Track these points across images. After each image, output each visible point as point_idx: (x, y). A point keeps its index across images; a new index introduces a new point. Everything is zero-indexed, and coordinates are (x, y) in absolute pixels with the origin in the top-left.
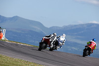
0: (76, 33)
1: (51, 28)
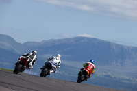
1: (25, 44)
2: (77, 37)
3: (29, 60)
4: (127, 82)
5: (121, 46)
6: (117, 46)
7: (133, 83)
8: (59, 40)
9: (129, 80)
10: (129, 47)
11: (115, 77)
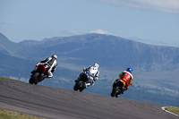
0: (66, 53)
1: (21, 43)
2: (89, 35)
3: (47, 67)
4: (154, 92)
5: (146, 46)
6: (142, 45)
7: (162, 93)
8: (65, 38)
9: (156, 90)
10: (156, 47)
11: (139, 87)
